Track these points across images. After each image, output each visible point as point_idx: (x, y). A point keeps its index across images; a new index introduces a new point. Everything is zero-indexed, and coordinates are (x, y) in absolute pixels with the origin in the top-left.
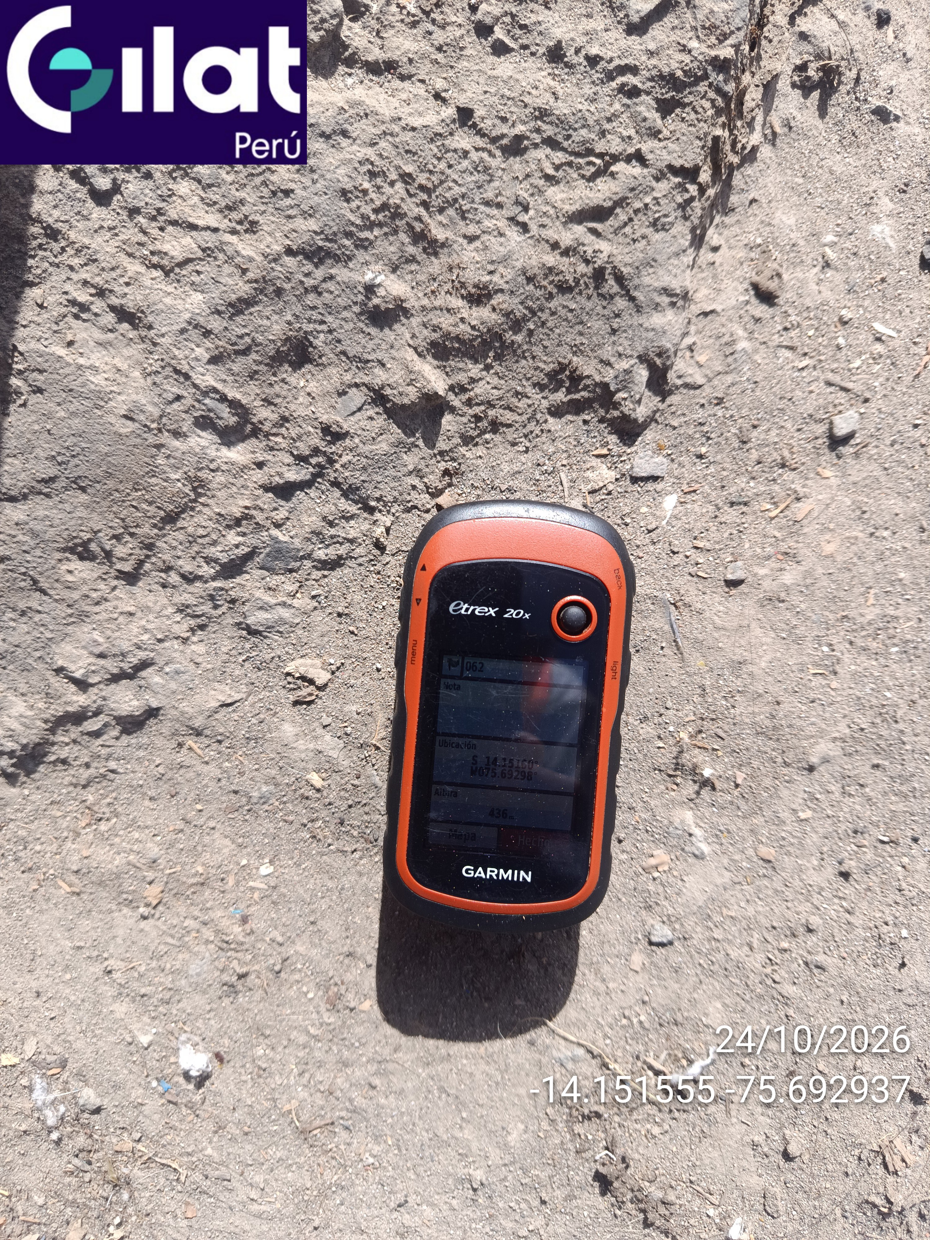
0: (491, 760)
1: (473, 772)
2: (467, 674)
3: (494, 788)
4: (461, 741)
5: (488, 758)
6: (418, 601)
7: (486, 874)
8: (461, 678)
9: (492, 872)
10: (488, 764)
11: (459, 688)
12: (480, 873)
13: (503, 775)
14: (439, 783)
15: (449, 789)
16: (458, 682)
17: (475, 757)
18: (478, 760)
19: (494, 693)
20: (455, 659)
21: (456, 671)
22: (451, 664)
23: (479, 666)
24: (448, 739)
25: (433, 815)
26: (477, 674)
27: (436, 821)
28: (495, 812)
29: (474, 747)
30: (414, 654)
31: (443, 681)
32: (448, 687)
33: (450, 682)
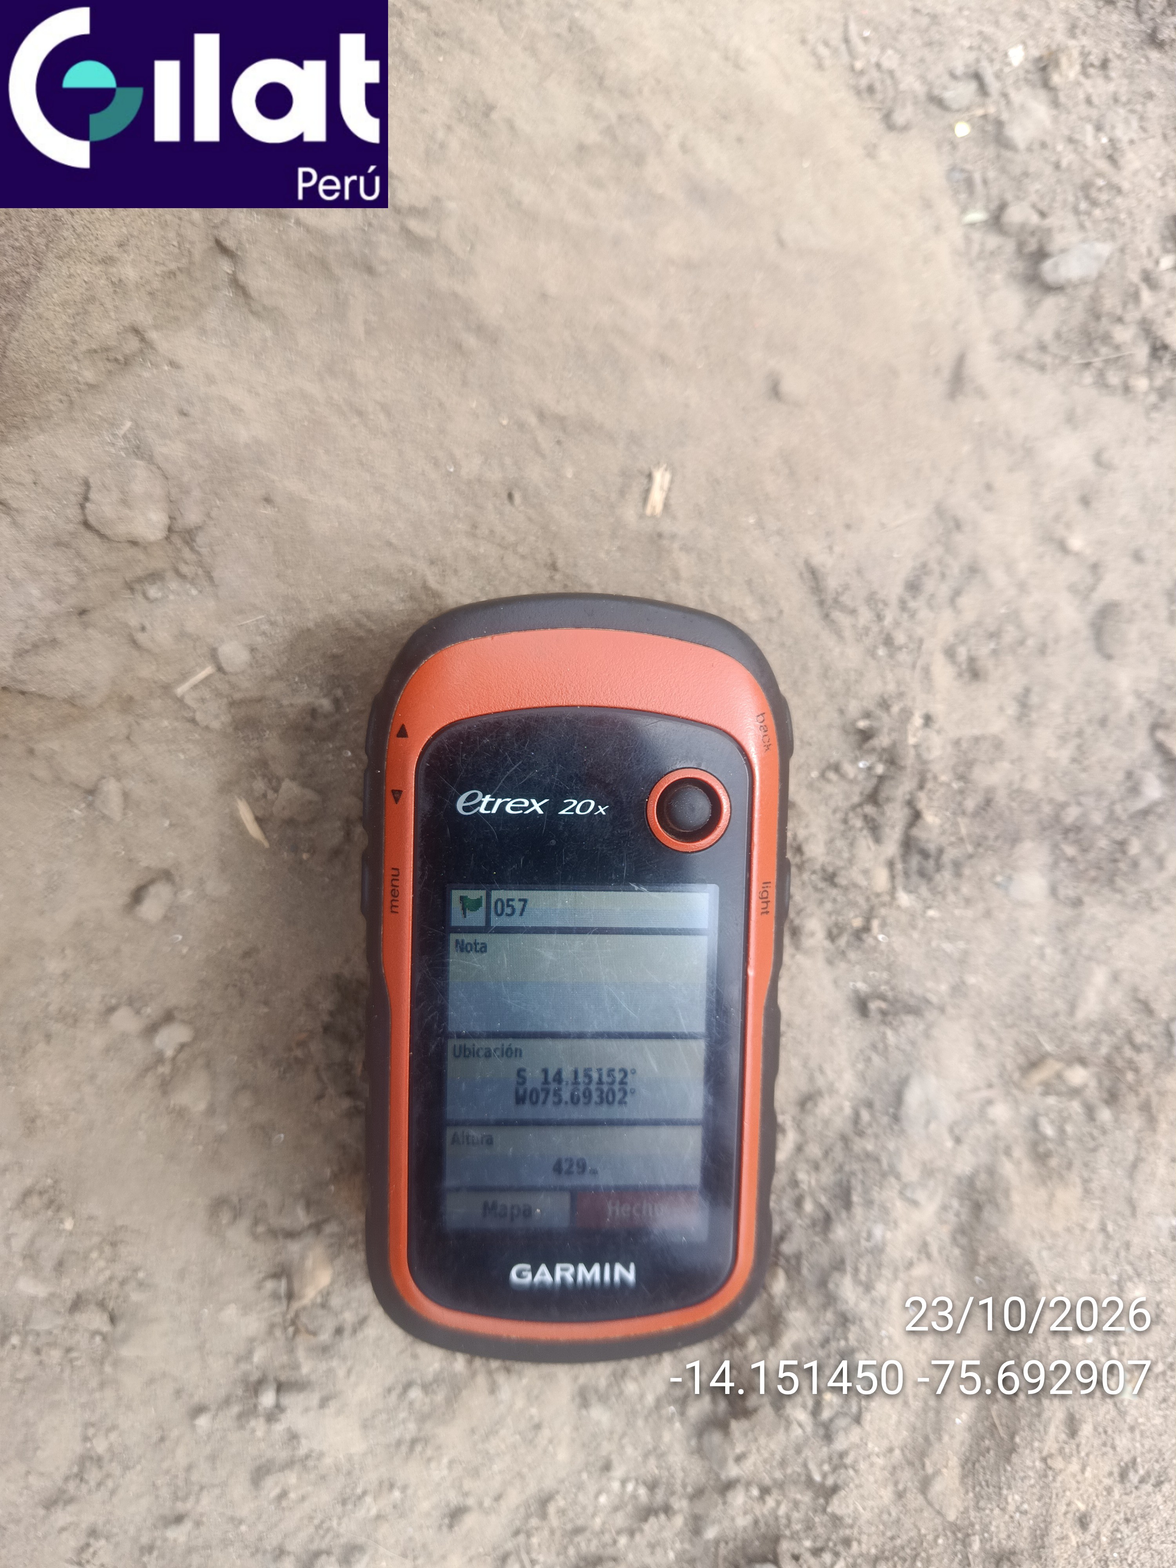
0: (551, 1074)
1: (520, 1100)
2: (496, 922)
3: (561, 1124)
4: (493, 1044)
5: (545, 1071)
6: (397, 794)
7: (552, 1274)
8: (486, 929)
9: (564, 1272)
10: (546, 1082)
11: (484, 948)
12: (543, 1275)
13: (574, 1100)
14: (457, 1124)
15: (475, 1133)
16: (481, 938)
17: (520, 1072)
18: (528, 1075)
19: (549, 955)
20: (473, 894)
21: (476, 918)
22: (468, 906)
23: (518, 906)
24: (469, 1043)
25: (450, 1182)
26: (516, 921)
27: (458, 1190)
28: (565, 1166)
29: (518, 1053)
30: (395, 894)
31: (453, 937)
32: (463, 948)
33: (468, 938)
